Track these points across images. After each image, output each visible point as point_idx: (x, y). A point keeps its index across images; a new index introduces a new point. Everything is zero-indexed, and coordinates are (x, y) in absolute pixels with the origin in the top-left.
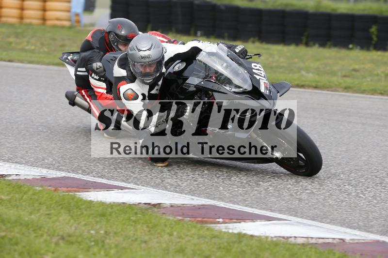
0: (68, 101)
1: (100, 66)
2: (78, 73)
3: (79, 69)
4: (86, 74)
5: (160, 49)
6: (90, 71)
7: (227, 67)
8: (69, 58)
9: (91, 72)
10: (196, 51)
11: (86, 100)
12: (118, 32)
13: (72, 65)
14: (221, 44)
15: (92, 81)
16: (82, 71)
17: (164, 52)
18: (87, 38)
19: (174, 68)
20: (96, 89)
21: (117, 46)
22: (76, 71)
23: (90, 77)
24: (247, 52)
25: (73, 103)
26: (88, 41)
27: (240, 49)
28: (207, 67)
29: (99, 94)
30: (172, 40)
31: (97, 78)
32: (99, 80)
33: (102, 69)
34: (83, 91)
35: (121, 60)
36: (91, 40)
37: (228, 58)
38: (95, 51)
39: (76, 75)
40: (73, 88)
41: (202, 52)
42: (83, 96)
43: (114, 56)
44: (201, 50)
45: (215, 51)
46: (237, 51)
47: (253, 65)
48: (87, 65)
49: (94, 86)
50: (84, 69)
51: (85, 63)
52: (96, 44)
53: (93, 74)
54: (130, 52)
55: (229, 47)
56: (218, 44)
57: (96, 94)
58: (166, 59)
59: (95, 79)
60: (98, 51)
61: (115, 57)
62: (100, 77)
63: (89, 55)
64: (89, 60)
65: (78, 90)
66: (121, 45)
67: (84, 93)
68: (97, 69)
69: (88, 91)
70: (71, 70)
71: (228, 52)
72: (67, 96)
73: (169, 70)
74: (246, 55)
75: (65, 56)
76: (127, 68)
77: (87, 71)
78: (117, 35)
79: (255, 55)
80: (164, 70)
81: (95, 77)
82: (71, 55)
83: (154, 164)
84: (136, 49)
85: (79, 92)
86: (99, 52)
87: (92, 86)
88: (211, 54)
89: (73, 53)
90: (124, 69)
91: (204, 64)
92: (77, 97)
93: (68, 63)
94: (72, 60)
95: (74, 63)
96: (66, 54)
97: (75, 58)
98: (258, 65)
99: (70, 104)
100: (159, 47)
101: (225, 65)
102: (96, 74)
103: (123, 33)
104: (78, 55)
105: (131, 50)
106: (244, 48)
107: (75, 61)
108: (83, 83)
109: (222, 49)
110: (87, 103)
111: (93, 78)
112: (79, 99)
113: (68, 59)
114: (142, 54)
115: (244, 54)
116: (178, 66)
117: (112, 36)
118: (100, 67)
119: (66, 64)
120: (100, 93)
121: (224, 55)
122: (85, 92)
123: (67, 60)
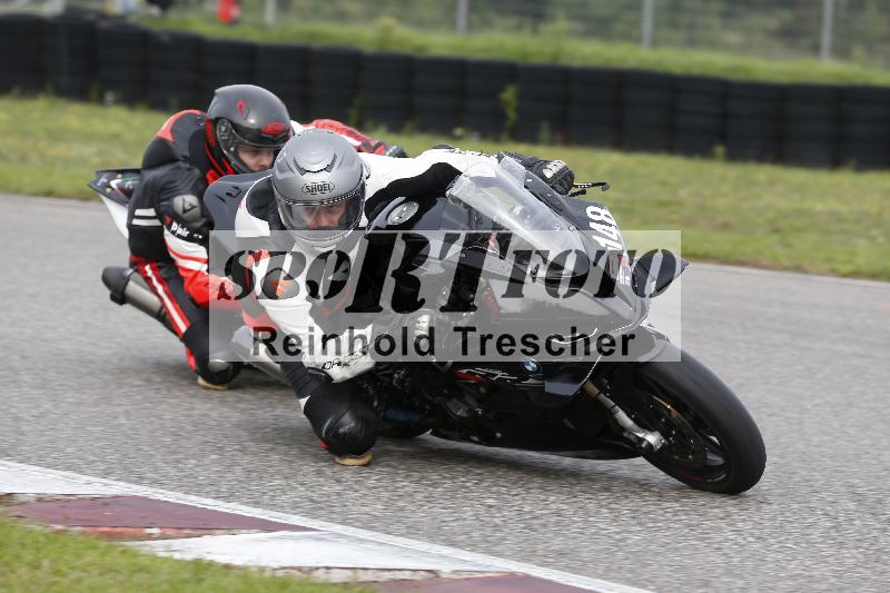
0: (108, 292)
1: (191, 204)
2: (136, 222)
3: (139, 212)
4: (156, 223)
5: (356, 167)
6: (167, 216)
7: (523, 216)
8: (114, 184)
9: (168, 219)
10: (446, 175)
11: (154, 290)
12: (238, 120)
13: (122, 203)
14: (507, 157)
15: (171, 240)
16: (146, 216)
17: (364, 177)
18: (159, 134)
19: (387, 216)
20: (181, 263)
21: (236, 154)
22: (132, 216)
23: (166, 232)
24: (572, 179)
25: (120, 297)
26: (161, 142)
27: (555, 170)
28: (472, 215)
29: (191, 275)
30: (373, 143)
31: (185, 233)
32: (189, 239)
33: (197, 211)
34: (147, 268)
35: (255, 195)
36: (169, 137)
37: (527, 194)
38: (178, 168)
39: (131, 227)
40: (122, 258)
41: (462, 177)
42: (148, 280)
43: (236, 184)
44: (460, 173)
45: (491, 174)
46: (549, 174)
47: (589, 210)
48: (159, 202)
49: (176, 254)
50: (151, 212)
51: (155, 196)
52: (182, 150)
53: (175, 224)
54: (280, 176)
55: (529, 165)
56: (500, 158)
57: (182, 273)
58: (369, 193)
59: (179, 236)
60: (188, 166)
61: (237, 188)
62: (192, 231)
63: (166, 175)
64: (163, 189)
65: (133, 264)
66: (247, 151)
67: (150, 273)
68: (185, 211)
69: (160, 268)
70: (119, 215)
71: (528, 177)
72: (105, 280)
73: (377, 221)
74: (571, 185)
75: (103, 180)
76: (271, 216)
77: (159, 216)
78: (235, 126)
79: (594, 185)
80: (364, 221)
81: (180, 231)
82: (119, 176)
83: (337, 460)
84: (295, 170)
85: (136, 271)
86: (189, 170)
87: (172, 255)
88: (482, 182)
89: (123, 172)
90: (263, 218)
91: (467, 206)
92: (131, 283)
93: (109, 197)
94: (121, 189)
95: (125, 196)
96: (106, 175)
97: (130, 183)
98: (604, 212)
99: (113, 298)
100: (351, 164)
101: (518, 209)
102: (183, 223)
103: (252, 121)
104: (136, 177)
105: (282, 171)
106: (565, 168)
107: (128, 193)
108: (148, 248)
109: (511, 170)
110: (156, 298)
111: (173, 233)
112: (135, 288)
113: (110, 187)
114: (310, 179)
115: (565, 180)
116: (400, 212)
117: (223, 129)
118: (193, 207)
119: (104, 198)
120: (191, 271)
121: (517, 185)
122: (152, 268)
123: (109, 190)
